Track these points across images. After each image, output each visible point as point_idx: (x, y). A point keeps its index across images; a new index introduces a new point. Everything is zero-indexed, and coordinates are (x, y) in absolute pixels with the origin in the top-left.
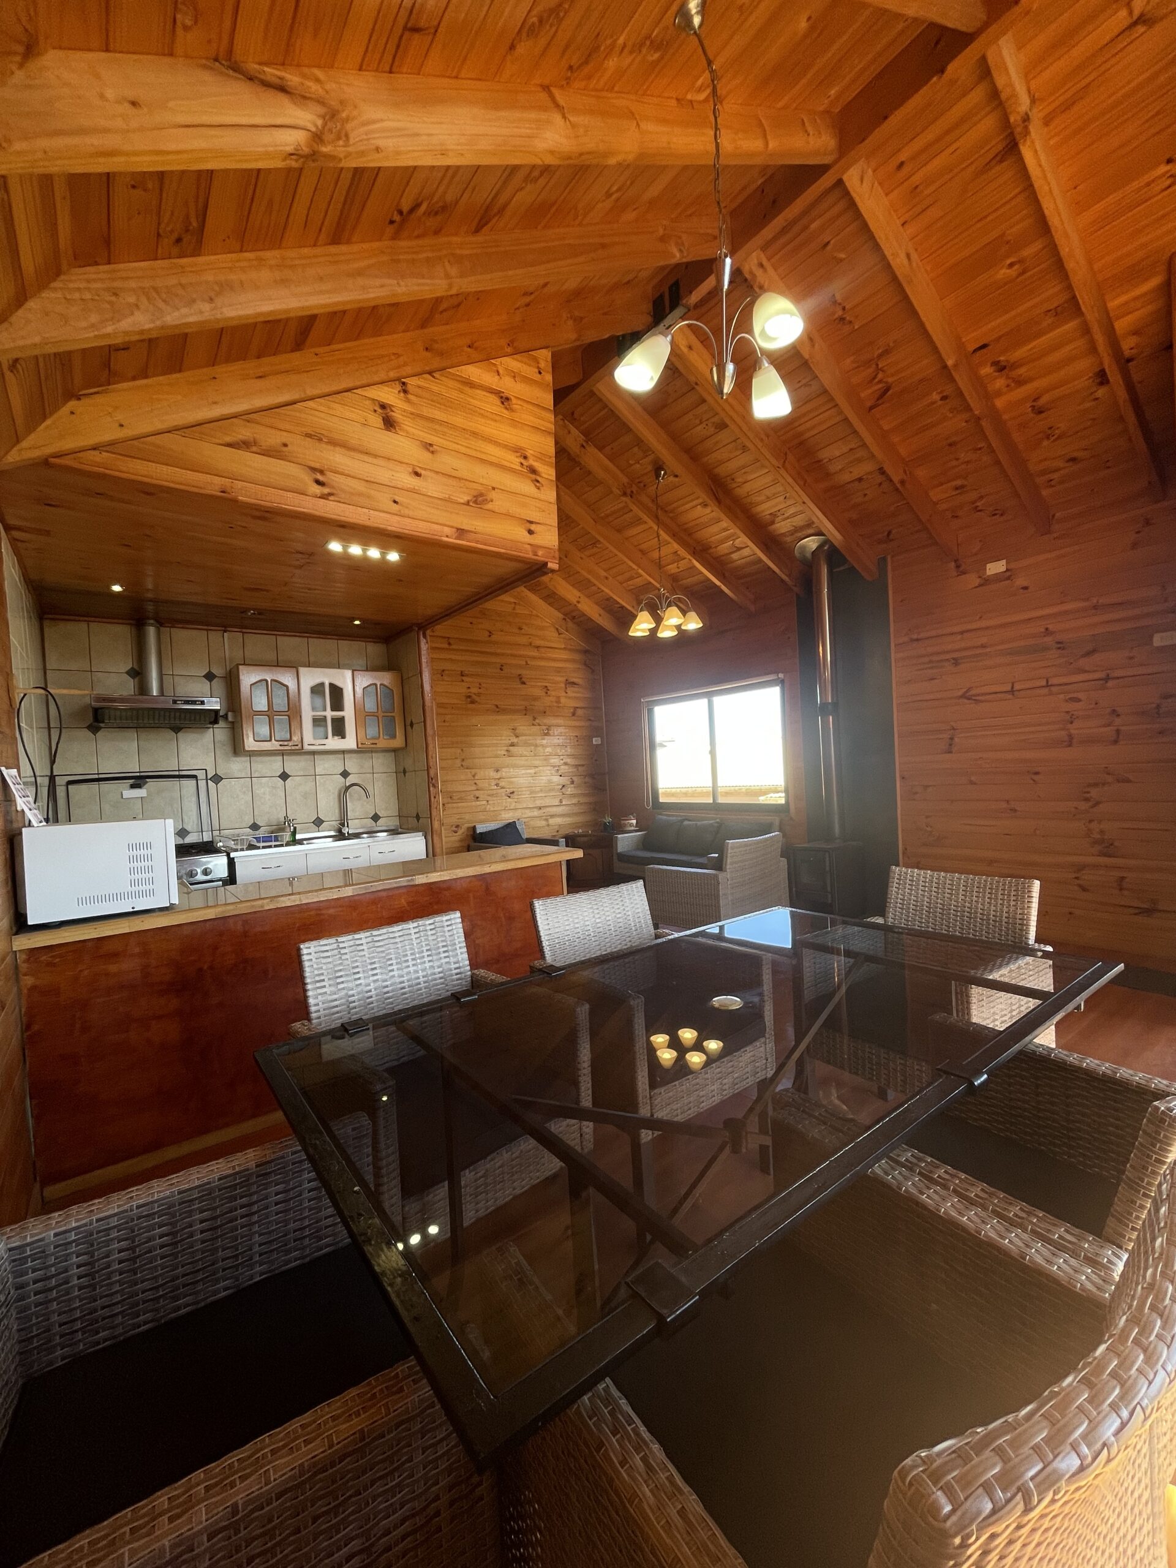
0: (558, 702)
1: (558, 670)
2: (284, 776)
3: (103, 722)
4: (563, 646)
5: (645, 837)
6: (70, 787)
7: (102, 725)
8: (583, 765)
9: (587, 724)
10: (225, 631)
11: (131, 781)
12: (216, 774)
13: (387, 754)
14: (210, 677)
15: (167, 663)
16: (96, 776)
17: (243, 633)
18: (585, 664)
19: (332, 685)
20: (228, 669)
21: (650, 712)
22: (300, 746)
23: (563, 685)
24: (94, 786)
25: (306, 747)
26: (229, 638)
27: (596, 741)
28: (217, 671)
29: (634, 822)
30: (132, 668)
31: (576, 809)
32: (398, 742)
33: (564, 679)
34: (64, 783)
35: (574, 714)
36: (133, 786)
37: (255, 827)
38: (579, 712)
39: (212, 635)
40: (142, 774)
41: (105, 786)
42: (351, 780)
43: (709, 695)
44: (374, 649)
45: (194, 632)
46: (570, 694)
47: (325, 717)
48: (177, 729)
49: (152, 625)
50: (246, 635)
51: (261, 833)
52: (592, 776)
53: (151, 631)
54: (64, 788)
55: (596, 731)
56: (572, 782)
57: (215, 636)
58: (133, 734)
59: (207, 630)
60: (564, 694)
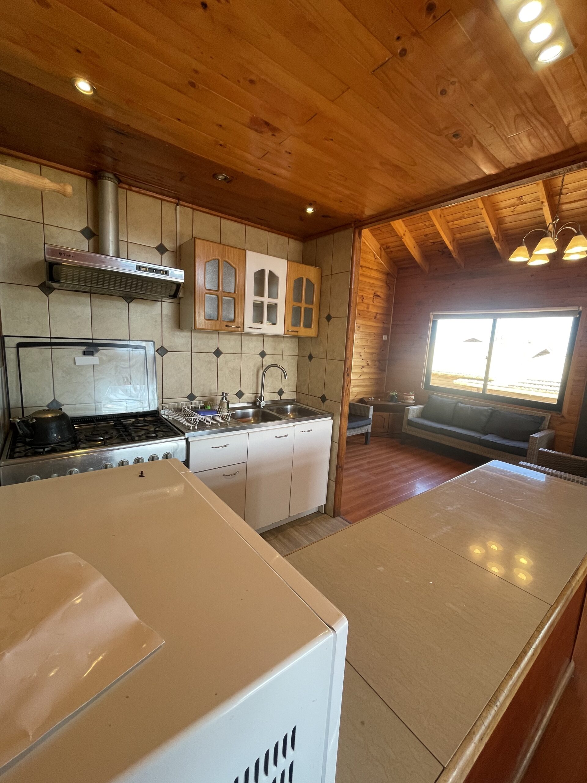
0: (368, 308)
1: (371, 285)
2: (218, 353)
3: (58, 282)
4: (376, 268)
5: (424, 409)
6: (20, 349)
7: (55, 285)
8: (375, 353)
9: (382, 325)
10: (177, 204)
11: (84, 348)
12: (162, 346)
13: (294, 340)
14: (161, 249)
15: (123, 227)
16: (48, 340)
17: (193, 209)
18: (386, 283)
19: (271, 273)
20: (178, 244)
21: (435, 322)
22: (242, 328)
23: (372, 296)
24: (47, 351)
25: (246, 330)
26: (180, 212)
27: (385, 338)
28: (168, 245)
29: (413, 397)
30: (87, 228)
31: (367, 383)
32: (311, 332)
33: (373, 292)
34: (15, 346)
35: (375, 318)
36: (85, 353)
37: (192, 397)
38: (378, 316)
39: (166, 205)
40: (95, 341)
41: (58, 351)
42: (268, 361)
43: (495, 317)
44: (293, 245)
45: (150, 200)
46: (375, 303)
47: (262, 302)
48: (129, 299)
49: (111, 180)
50: (196, 212)
51: (197, 403)
52: (379, 361)
53: (109, 186)
54: (14, 350)
55: (385, 331)
56: (368, 364)
57: (168, 208)
58: (86, 299)
59: (162, 200)
60: (372, 303)
